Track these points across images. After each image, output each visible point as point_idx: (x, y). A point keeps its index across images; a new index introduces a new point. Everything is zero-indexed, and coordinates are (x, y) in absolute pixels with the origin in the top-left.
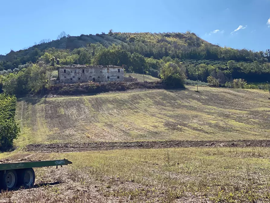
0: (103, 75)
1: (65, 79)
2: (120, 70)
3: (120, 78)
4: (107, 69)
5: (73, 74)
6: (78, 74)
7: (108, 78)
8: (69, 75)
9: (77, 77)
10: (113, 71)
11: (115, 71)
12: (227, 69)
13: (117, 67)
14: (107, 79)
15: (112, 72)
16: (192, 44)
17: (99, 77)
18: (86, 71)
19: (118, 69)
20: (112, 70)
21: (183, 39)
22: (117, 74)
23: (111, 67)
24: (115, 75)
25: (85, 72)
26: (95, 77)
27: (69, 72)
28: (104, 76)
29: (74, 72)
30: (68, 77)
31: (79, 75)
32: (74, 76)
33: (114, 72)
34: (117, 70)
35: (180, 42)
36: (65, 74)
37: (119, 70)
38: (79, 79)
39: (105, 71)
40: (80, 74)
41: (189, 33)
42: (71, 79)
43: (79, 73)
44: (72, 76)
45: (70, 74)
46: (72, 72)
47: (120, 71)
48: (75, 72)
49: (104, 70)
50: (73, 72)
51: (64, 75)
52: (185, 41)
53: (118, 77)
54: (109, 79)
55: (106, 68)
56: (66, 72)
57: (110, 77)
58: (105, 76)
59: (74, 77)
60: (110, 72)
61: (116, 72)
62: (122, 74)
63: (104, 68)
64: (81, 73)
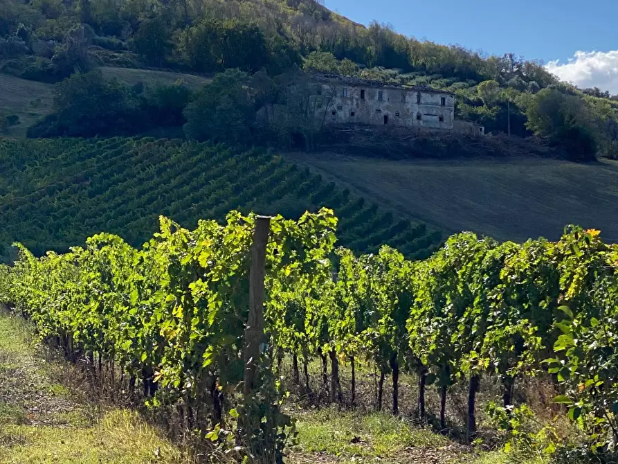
0: (408, 110)
2: (446, 101)
3: (445, 120)
4: (416, 94)
5: (338, 101)
6: (349, 102)
7: (419, 117)
8: (329, 101)
9: (346, 109)
10: (429, 102)
11: (434, 101)
13: (439, 93)
14: (416, 122)
15: (427, 104)
17: (397, 115)
18: (369, 94)
20: (427, 98)
22: (438, 108)
23: (426, 91)
24: (434, 112)
25: (366, 97)
26: (390, 113)
27: (330, 94)
28: (410, 111)
30: (328, 108)
31: (352, 104)
32: (340, 105)
33: (432, 104)
34: (440, 101)
37: (443, 100)
38: (353, 114)
39: (412, 98)
40: (354, 100)
42: (334, 113)
43: (351, 99)
44: (335, 106)
47: (446, 103)
49: (410, 96)
50: (338, 95)
53: (441, 119)
54: (421, 122)
55: (415, 91)
57: (424, 118)
58: (412, 114)
59: (340, 108)
60: (423, 102)
61: (437, 104)
62: (449, 112)
63: (410, 93)
64: (357, 100)
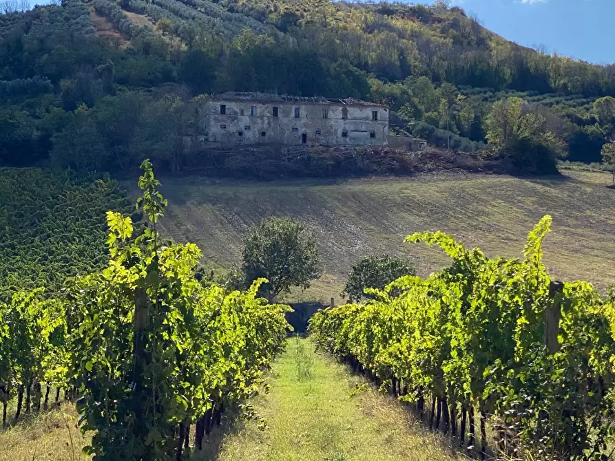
0: (331, 127)
1: (223, 131)
2: (379, 115)
3: (377, 137)
4: (341, 108)
5: (245, 120)
6: (259, 121)
7: (345, 134)
8: (233, 120)
9: (256, 128)
10: (357, 116)
11: (364, 116)
12: (593, 121)
13: (370, 106)
14: (341, 139)
15: (355, 119)
16: (465, 41)
17: (318, 132)
18: (284, 111)
19: (373, 112)
20: (354, 112)
21: (434, 25)
22: (368, 123)
23: (354, 105)
24: (363, 128)
25: (279, 115)
26: (309, 131)
27: (236, 113)
28: (334, 128)
29: (250, 113)
30: (232, 128)
31: (263, 123)
32: (248, 125)
33: (362, 119)
34: (368, 113)
35: (431, 33)
36: (224, 117)
37: (375, 114)
38: (264, 134)
39: (336, 113)
40: (265, 118)
41: (444, 8)
42: (241, 134)
43: (262, 117)
44: (242, 125)
45: (236, 118)
46: (242, 114)
47: (379, 118)
48: (252, 114)
49: (333, 111)
50: (245, 114)
51: (219, 121)
52: (443, 32)
53: (373, 135)
54: (347, 139)
55: (340, 106)
56: (227, 112)
57: (351, 134)
58: (336, 131)
59: (247, 128)
60: (350, 118)
61: (367, 119)
62: (382, 127)
63: (335, 107)
64: (268, 118)
